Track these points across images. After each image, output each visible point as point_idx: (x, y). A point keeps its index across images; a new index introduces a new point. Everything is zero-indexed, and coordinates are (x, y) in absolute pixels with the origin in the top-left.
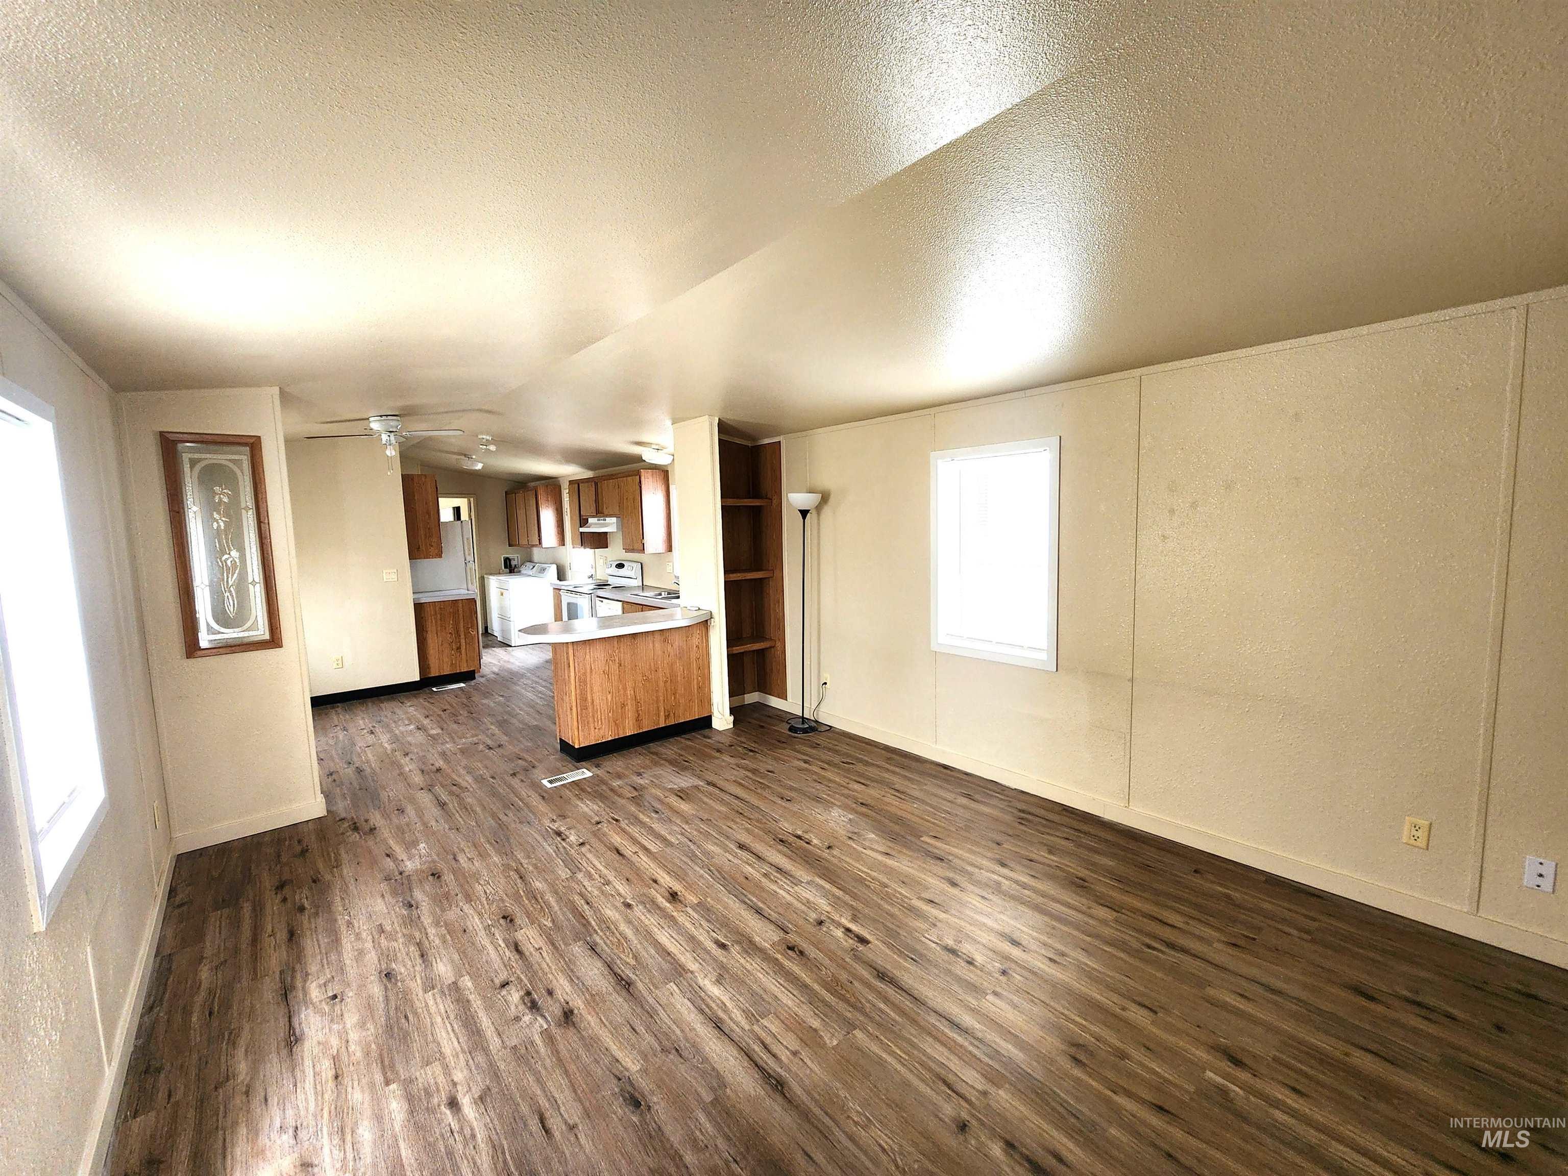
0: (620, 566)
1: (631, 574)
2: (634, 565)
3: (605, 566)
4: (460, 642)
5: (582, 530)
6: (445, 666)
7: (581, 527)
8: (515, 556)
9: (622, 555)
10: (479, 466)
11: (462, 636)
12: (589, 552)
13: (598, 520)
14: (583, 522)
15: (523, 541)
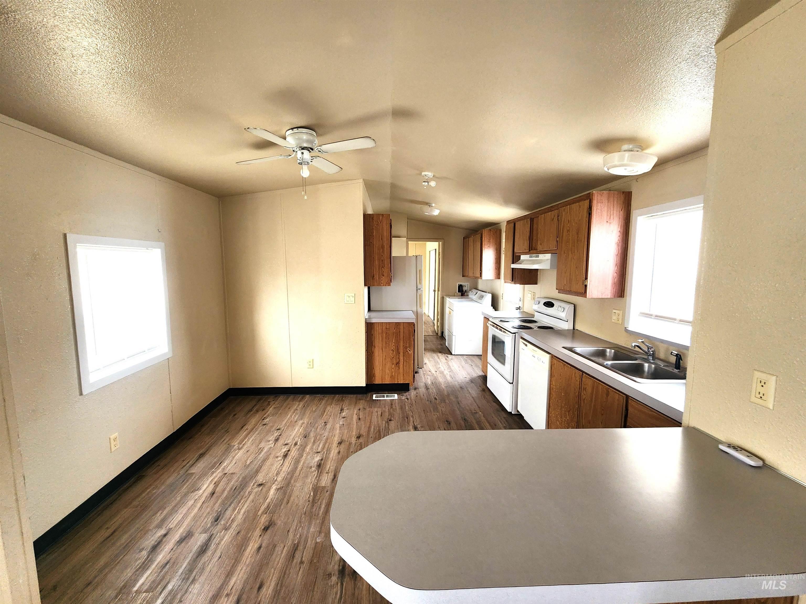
0: (549, 304)
1: (563, 315)
2: (567, 306)
3: (533, 302)
4: (399, 358)
5: (513, 266)
6: (386, 376)
7: (513, 263)
8: (466, 285)
9: (553, 292)
10: (436, 213)
11: (401, 354)
12: (518, 288)
13: (531, 257)
14: (516, 259)
15: (471, 274)
